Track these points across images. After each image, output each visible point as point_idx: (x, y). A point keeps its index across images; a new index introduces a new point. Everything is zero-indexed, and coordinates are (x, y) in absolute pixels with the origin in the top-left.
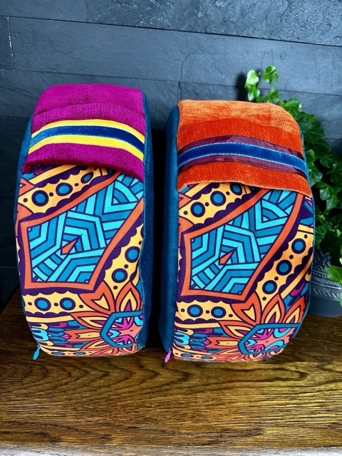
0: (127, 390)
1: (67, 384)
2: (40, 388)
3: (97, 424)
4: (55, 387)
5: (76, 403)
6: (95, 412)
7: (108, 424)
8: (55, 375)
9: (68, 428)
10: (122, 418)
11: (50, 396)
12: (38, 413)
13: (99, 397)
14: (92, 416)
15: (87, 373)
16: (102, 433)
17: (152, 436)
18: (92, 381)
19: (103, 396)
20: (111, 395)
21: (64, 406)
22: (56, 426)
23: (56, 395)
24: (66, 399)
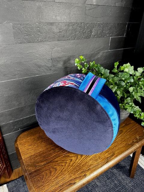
0: (80, 161)
1: (64, 168)
2: (58, 174)
3: (80, 173)
4: (62, 171)
5: (71, 172)
6: (77, 171)
7: (83, 172)
8: (58, 168)
9: (75, 178)
10: (85, 168)
11: (63, 174)
12: (64, 180)
13: (75, 167)
14: (78, 172)
15: (66, 162)
16: (83, 175)
17: (94, 168)
18: (70, 164)
19: (76, 166)
20: (77, 165)
21: (69, 174)
22: (71, 180)
23: (64, 173)
24: (67, 172)
